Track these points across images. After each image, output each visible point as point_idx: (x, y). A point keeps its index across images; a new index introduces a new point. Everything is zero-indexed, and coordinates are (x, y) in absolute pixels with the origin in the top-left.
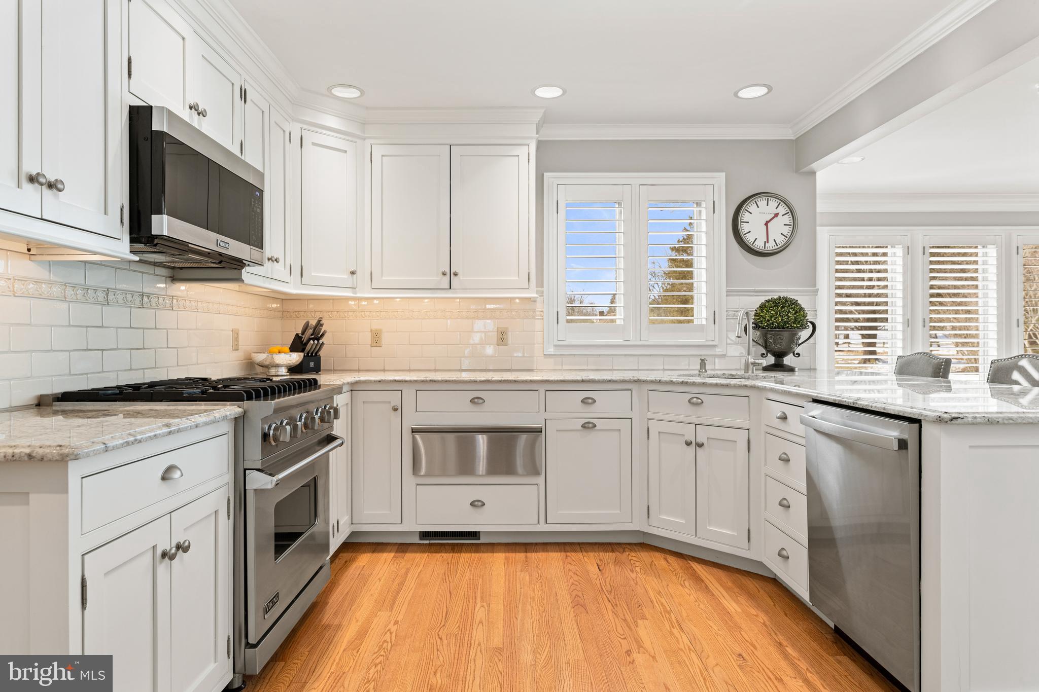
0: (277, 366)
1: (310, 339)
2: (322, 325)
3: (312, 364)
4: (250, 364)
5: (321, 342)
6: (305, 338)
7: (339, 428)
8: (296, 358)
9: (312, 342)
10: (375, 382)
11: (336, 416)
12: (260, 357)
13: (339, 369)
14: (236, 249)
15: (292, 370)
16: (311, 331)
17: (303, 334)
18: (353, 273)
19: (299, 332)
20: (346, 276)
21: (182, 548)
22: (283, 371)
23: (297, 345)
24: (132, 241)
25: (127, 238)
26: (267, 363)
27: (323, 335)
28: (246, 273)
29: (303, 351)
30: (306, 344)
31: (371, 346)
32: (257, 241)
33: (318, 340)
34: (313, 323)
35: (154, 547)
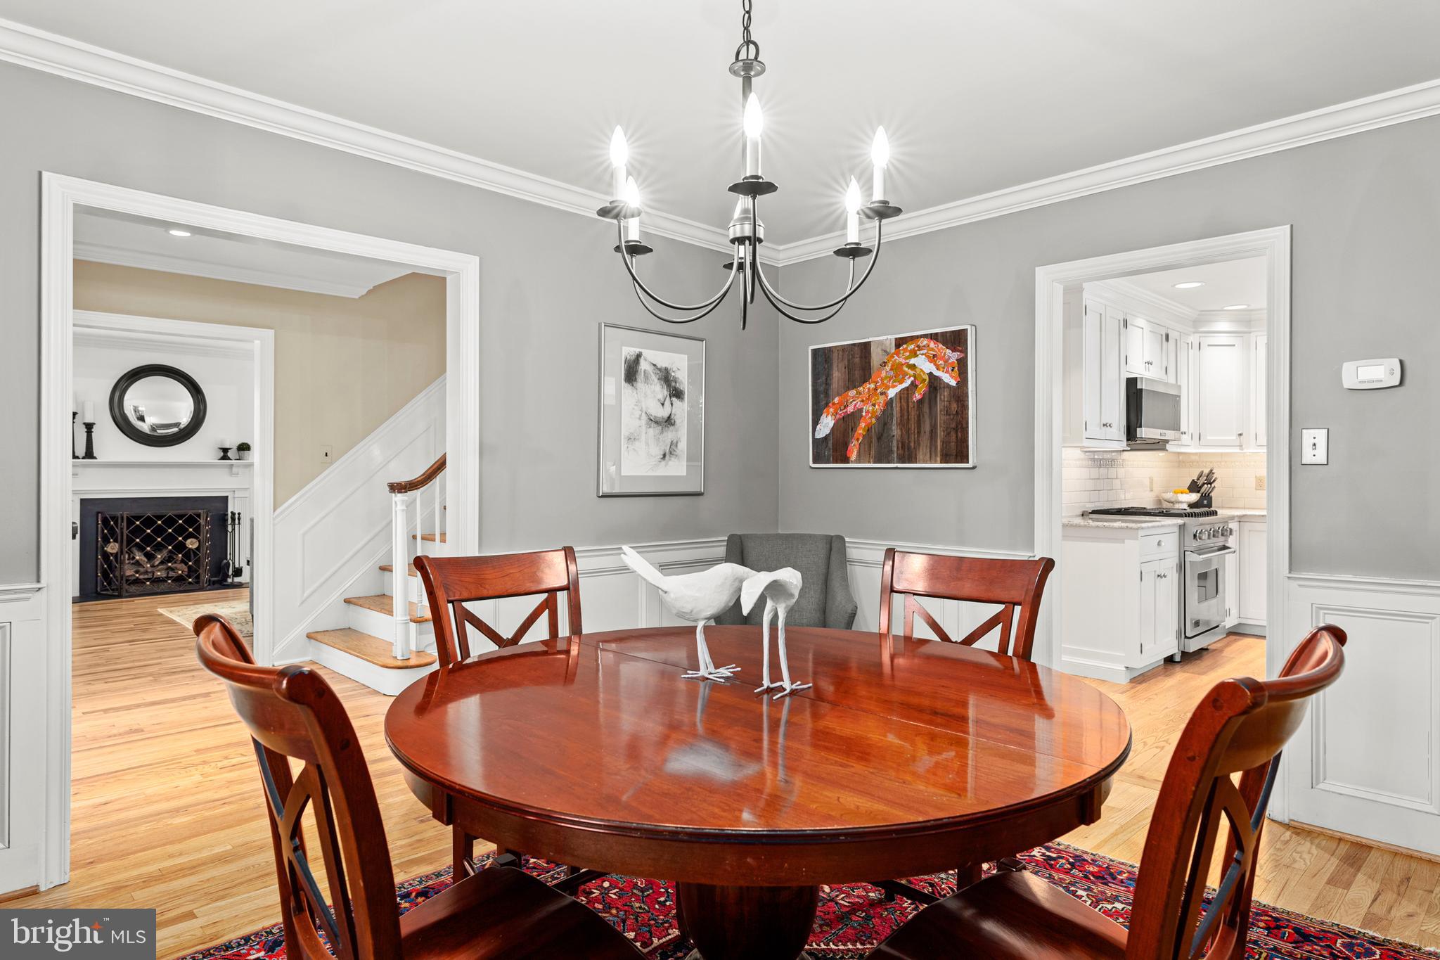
0: (1181, 502)
1: (1204, 484)
2: (1213, 473)
3: (1205, 502)
4: (1159, 501)
5: (1213, 485)
6: (1200, 483)
7: (1232, 541)
8: (1194, 497)
9: (1206, 485)
10: (1259, 516)
11: (1231, 534)
12: (1169, 496)
13: (1227, 506)
14: (1169, 434)
15: (1191, 506)
16: (1205, 478)
17: (1198, 479)
18: (1240, 435)
19: (1195, 478)
20: (1234, 437)
21: (1165, 576)
22: (1185, 506)
23: (1194, 487)
24: (1128, 440)
25: (1124, 438)
26: (1173, 500)
27: (1214, 481)
28: (1168, 446)
29: (1198, 492)
30: (1201, 487)
31: (1256, 489)
32: (1176, 427)
33: (1211, 484)
34: (1206, 471)
35: (1155, 571)
